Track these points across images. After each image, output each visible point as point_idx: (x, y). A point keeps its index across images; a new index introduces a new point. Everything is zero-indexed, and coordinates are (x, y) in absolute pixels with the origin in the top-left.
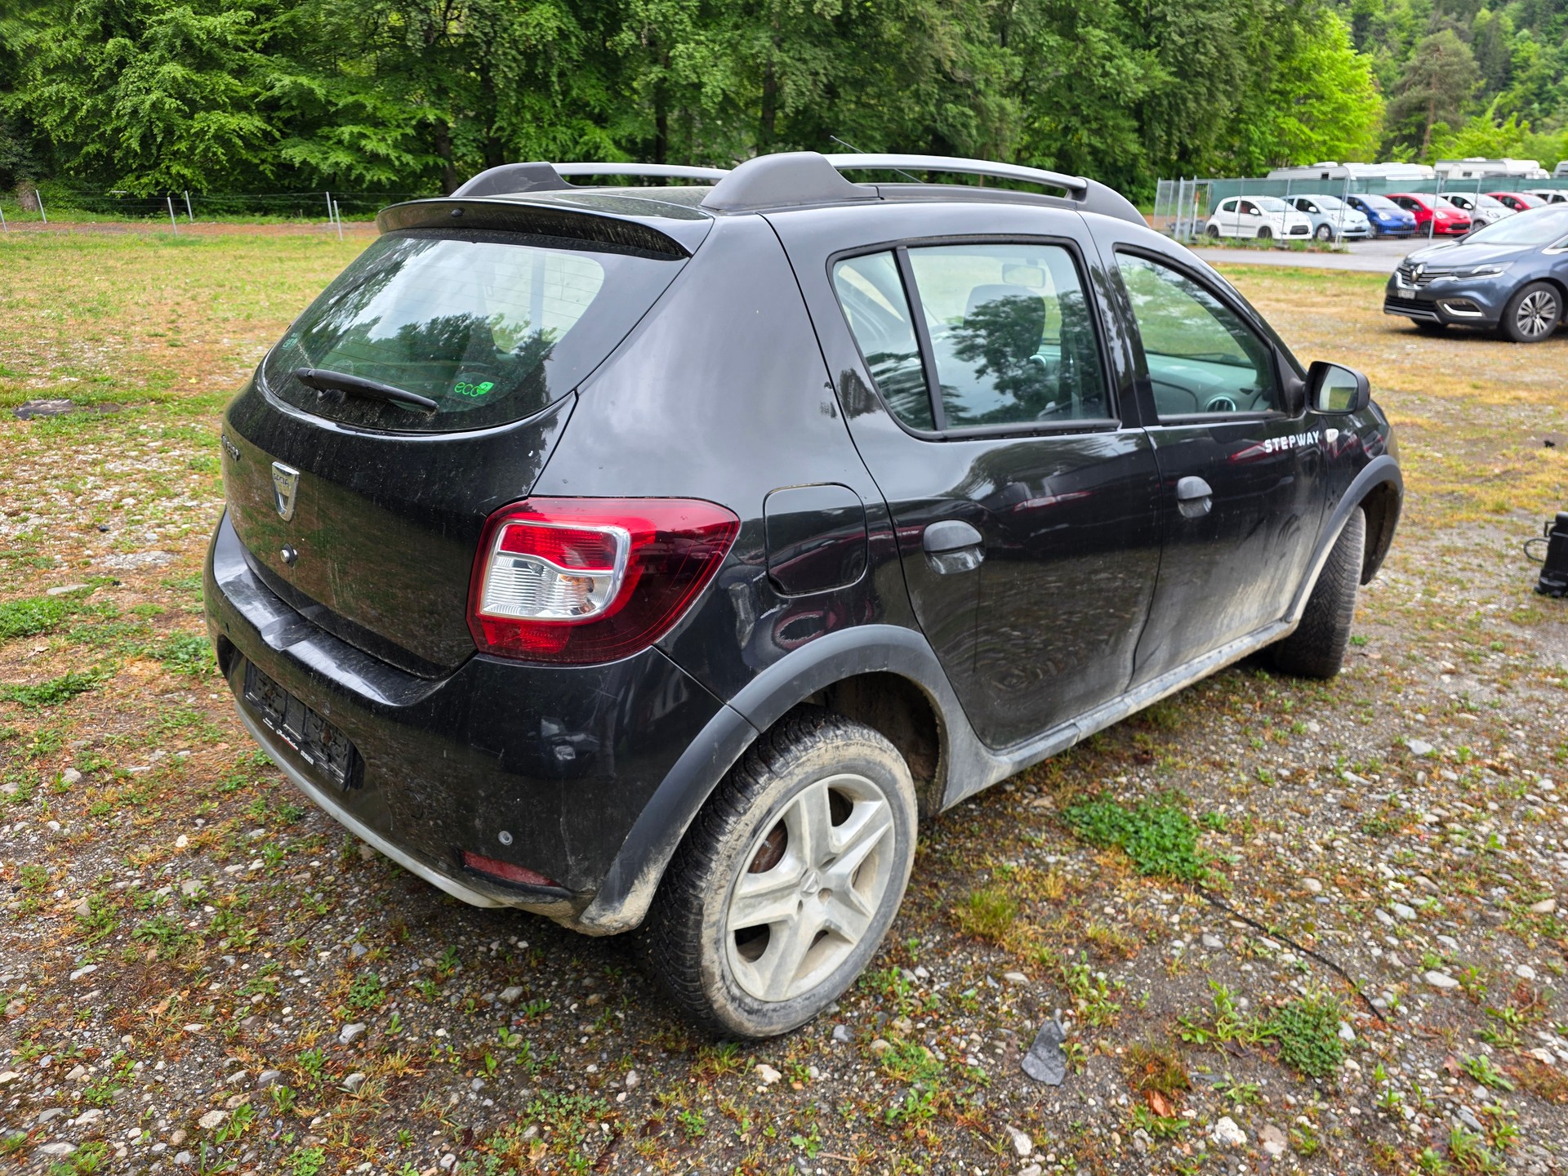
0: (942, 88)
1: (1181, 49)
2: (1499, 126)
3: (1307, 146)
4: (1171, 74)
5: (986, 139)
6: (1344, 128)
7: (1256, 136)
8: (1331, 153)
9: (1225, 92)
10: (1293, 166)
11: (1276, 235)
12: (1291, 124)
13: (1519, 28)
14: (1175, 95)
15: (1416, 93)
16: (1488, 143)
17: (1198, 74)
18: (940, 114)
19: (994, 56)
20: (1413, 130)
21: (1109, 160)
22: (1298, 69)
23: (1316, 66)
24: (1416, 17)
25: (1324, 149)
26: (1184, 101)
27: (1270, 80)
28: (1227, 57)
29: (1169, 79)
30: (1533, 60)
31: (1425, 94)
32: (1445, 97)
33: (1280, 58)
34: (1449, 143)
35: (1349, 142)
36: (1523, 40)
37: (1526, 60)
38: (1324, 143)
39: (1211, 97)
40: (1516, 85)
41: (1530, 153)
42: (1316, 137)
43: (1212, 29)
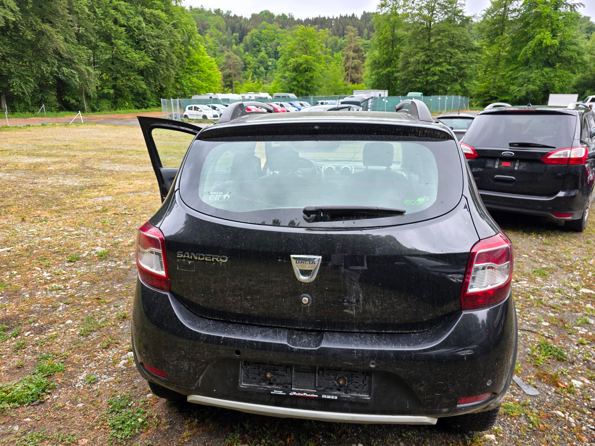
0: (59, 60)
1: (153, 51)
2: (254, 82)
3: (202, 88)
4: (152, 60)
5: (83, 82)
6: (212, 82)
7: (185, 84)
8: (210, 90)
9: (172, 68)
10: (199, 94)
11: (209, 118)
12: (195, 80)
13: (245, 52)
14: (155, 68)
15: (228, 71)
16: (252, 88)
17: (161, 61)
18: (59, 71)
19: (80, 49)
20: (229, 83)
21: (135, 91)
22: (192, 61)
23: (199, 61)
24: (215, 46)
25: (207, 89)
26: (159, 70)
27: (185, 65)
28: (170, 56)
29: (151, 61)
30: (251, 62)
31: (230, 71)
32: (236, 73)
33: (187, 58)
34: (241, 88)
35: (214, 86)
36: (247, 55)
37: (249, 62)
38: (207, 87)
39: (168, 69)
40: (248, 69)
41: (264, 91)
42: (204, 84)
43: (163, 45)
